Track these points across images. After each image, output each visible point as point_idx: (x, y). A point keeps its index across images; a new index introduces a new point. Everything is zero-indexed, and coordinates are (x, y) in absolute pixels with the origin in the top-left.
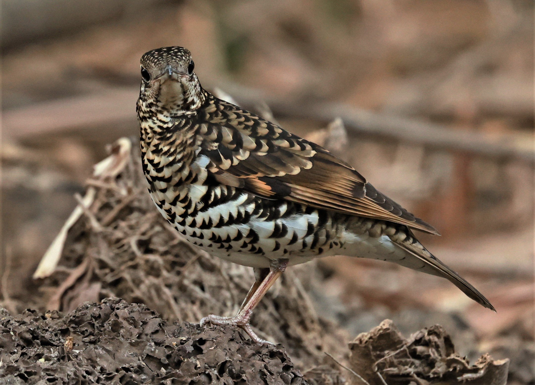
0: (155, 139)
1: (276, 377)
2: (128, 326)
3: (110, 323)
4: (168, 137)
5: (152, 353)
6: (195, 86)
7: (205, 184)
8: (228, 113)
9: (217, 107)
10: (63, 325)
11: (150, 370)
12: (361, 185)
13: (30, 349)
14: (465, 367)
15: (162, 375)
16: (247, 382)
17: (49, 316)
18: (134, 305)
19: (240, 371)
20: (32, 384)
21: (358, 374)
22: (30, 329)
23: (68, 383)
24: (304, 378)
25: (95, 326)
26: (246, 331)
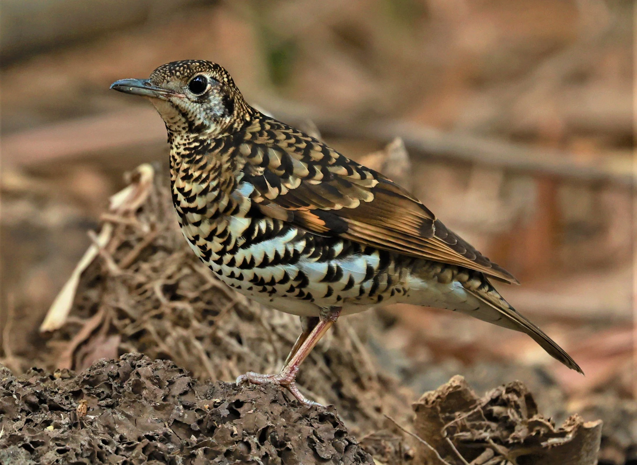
0: (184, 163)
1: (327, 445)
2: (151, 387)
3: (130, 384)
4: (197, 160)
5: (181, 418)
7: (248, 215)
8: (276, 132)
9: (262, 126)
10: (75, 386)
11: (178, 438)
12: (429, 222)
13: (36, 414)
14: (550, 430)
15: (193, 444)
16: (293, 451)
17: (59, 376)
18: (159, 361)
19: (284, 438)
20: (39, 456)
21: (424, 440)
22: (36, 392)
23: (82, 455)
24: (359, 445)
25: (113, 387)
26: (291, 391)
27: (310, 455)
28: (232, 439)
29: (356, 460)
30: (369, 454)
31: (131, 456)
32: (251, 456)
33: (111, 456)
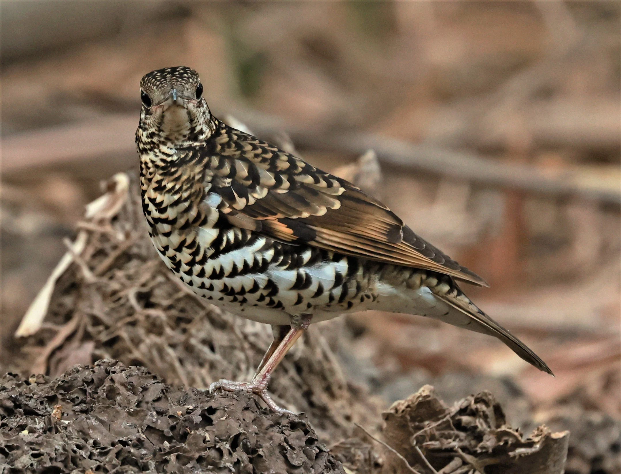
0: (158, 174)
1: (298, 452)
2: (125, 393)
3: (104, 390)
4: (172, 172)
5: (154, 424)
6: (204, 113)
7: (215, 226)
8: (242, 143)
9: (230, 137)
10: (50, 391)
11: (151, 443)
12: (397, 228)
13: (11, 419)
14: (518, 441)
15: (165, 450)
16: (264, 458)
17: (33, 381)
18: (133, 368)
19: (256, 445)
20: (14, 460)
21: (394, 449)
22: (11, 396)
23: (56, 460)
24: (330, 453)
25: (87, 392)
26: (263, 399)
27: (281, 462)
28: (204, 445)
29: (327, 467)
30: (339, 462)
31: (104, 461)
32: (222, 462)
33: (85, 460)
